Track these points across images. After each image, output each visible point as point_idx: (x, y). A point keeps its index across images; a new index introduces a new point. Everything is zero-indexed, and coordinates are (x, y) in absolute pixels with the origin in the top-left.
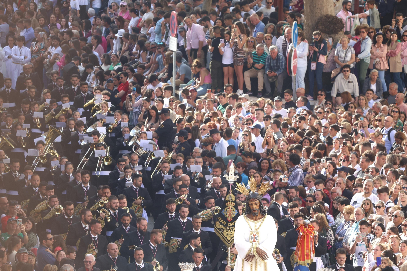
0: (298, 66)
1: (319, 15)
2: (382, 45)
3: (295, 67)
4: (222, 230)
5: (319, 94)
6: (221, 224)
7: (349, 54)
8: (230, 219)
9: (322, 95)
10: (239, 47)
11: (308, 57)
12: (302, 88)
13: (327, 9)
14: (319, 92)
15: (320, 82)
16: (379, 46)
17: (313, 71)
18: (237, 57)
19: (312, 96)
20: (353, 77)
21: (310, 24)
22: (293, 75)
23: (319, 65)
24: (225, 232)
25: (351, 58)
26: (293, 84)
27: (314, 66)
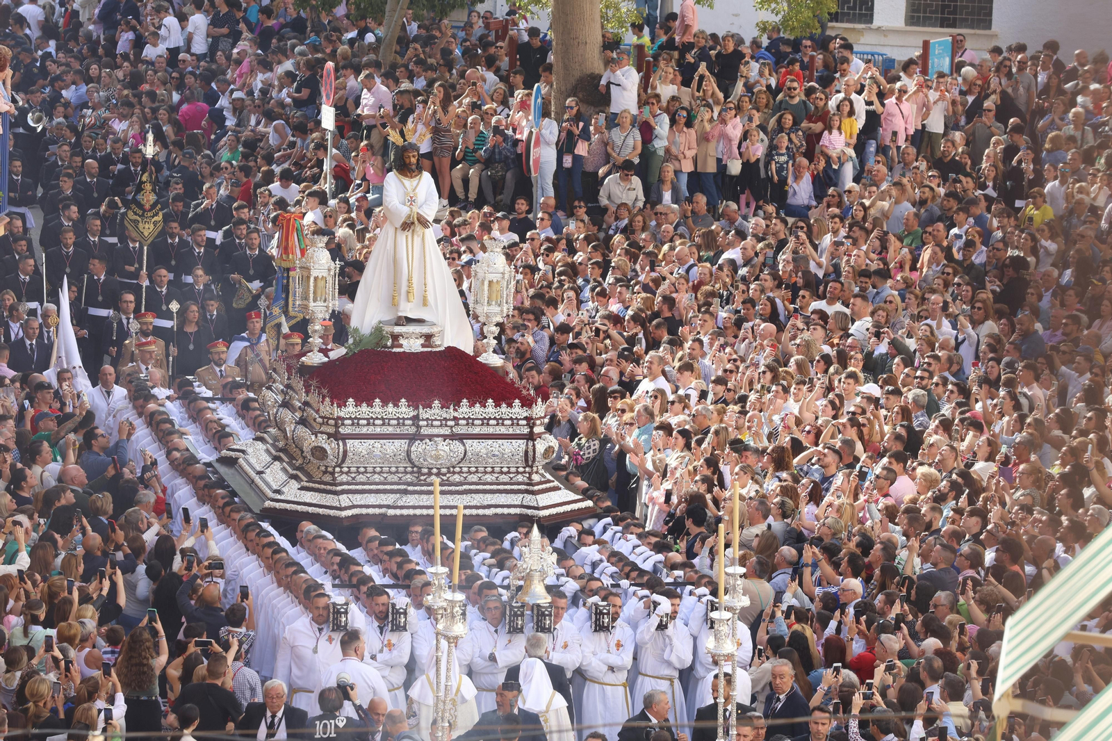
0: (542, 160)
1: (577, 74)
2: (685, 129)
3: (537, 161)
4: (136, 222)
5: (576, 207)
6: (135, 214)
7: (630, 142)
8: (147, 207)
9: (580, 207)
10: (444, 124)
11: (557, 144)
12: (550, 197)
13: (592, 63)
14: (576, 203)
15: (578, 188)
16: (681, 131)
17: (567, 169)
18: (441, 143)
19: (564, 211)
20: (636, 181)
21: (563, 88)
22: (533, 175)
23: (577, 159)
24: (141, 226)
25: (634, 148)
26: (534, 189)
27: (568, 161)
